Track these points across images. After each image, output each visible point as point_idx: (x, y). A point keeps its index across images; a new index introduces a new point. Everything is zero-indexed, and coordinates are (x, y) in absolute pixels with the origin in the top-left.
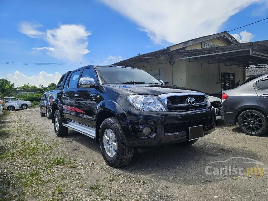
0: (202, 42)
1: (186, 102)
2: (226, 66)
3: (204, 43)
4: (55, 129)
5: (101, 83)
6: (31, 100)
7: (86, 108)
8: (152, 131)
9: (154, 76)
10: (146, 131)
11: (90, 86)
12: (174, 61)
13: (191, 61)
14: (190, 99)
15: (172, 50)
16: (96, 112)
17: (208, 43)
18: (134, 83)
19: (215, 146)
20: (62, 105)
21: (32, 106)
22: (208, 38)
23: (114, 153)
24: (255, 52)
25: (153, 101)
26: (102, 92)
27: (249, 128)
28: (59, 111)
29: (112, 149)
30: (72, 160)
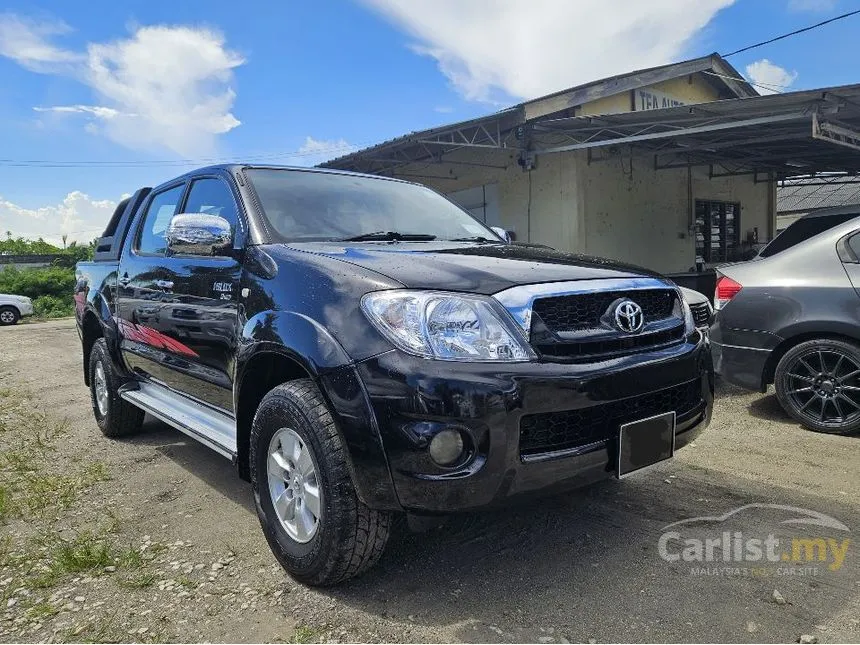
0: (632, 92)
1: (606, 320)
2: (713, 179)
3: (643, 95)
4: (96, 410)
5: (258, 237)
6: (33, 291)
7: (217, 332)
8: (468, 444)
9: (468, 208)
10: (444, 445)
11: (214, 248)
12: (536, 156)
13: (597, 160)
14: (624, 309)
15: (530, 115)
16: (242, 347)
17: (653, 92)
18: (393, 237)
19: (699, 477)
20: (115, 318)
21: (37, 314)
22: (656, 75)
23: (311, 530)
24: (828, 127)
25: (472, 317)
26: (263, 274)
27: (816, 406)
28: (105, 344)
29: (300, 509)
30: (143, 548)
